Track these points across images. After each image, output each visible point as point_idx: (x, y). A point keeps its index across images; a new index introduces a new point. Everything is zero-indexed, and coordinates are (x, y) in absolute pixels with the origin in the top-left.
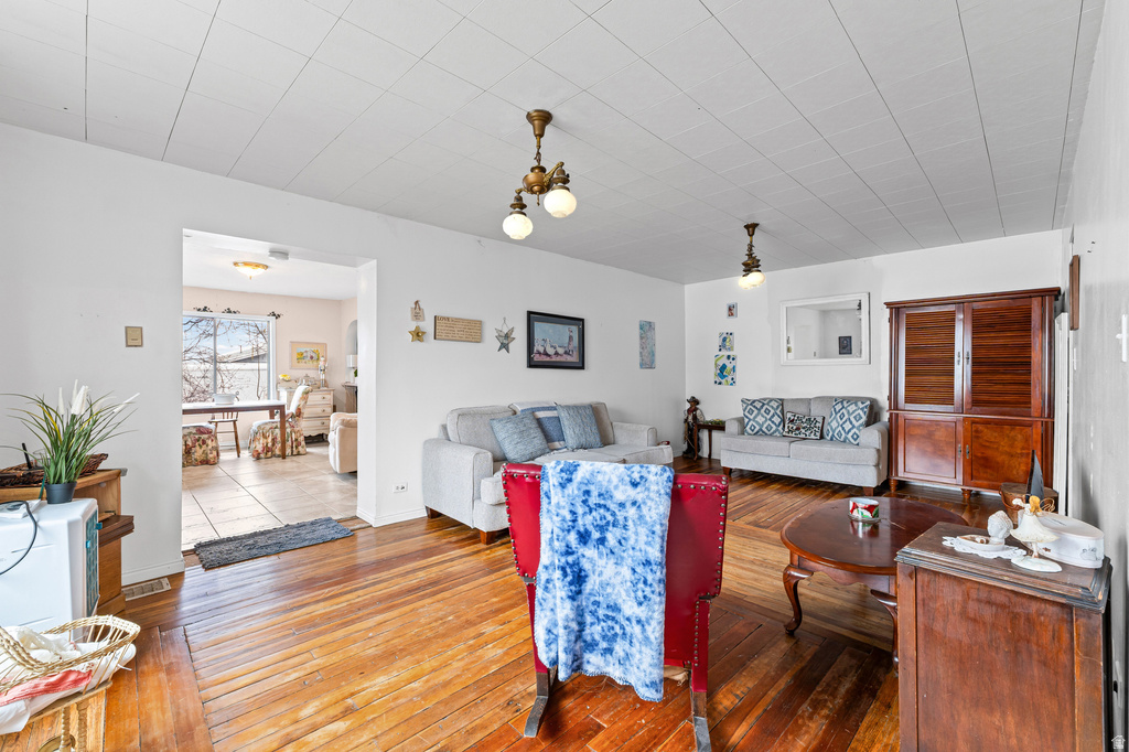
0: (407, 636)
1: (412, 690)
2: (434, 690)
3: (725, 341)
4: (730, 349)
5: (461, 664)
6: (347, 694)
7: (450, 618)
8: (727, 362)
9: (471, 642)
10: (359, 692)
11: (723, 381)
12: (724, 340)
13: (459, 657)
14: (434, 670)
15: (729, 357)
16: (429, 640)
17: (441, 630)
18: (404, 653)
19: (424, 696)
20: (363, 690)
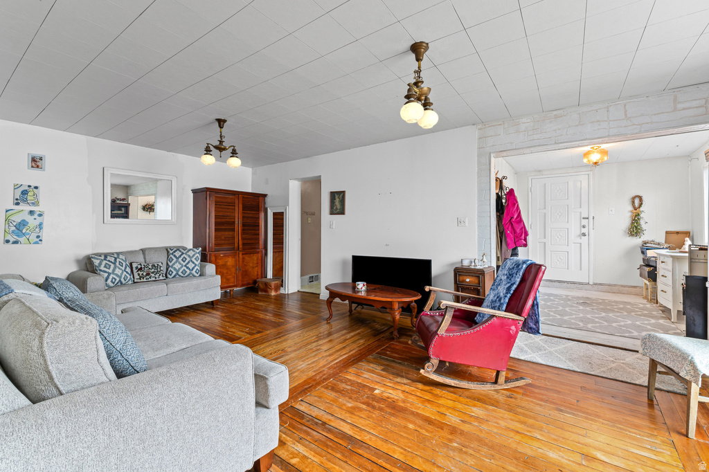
0: (500, 463)
1: (542, 435)
2: (532, 426)
3: (24, 195)
4: (36, 204)
5: (500, 422)
6: (582, 467)
7: (455, 445)
8: (29, 219)
9: (476, 424)
10: (573, 462)
11: (22, 239)
12: (25, 193)
13: (496, 425)
14: (518, 432)
15: (31, 213)
16: (492, 447)
17: (474, 445)
18: (518, 455)
19: (541, 429)
20: (569, 460)
